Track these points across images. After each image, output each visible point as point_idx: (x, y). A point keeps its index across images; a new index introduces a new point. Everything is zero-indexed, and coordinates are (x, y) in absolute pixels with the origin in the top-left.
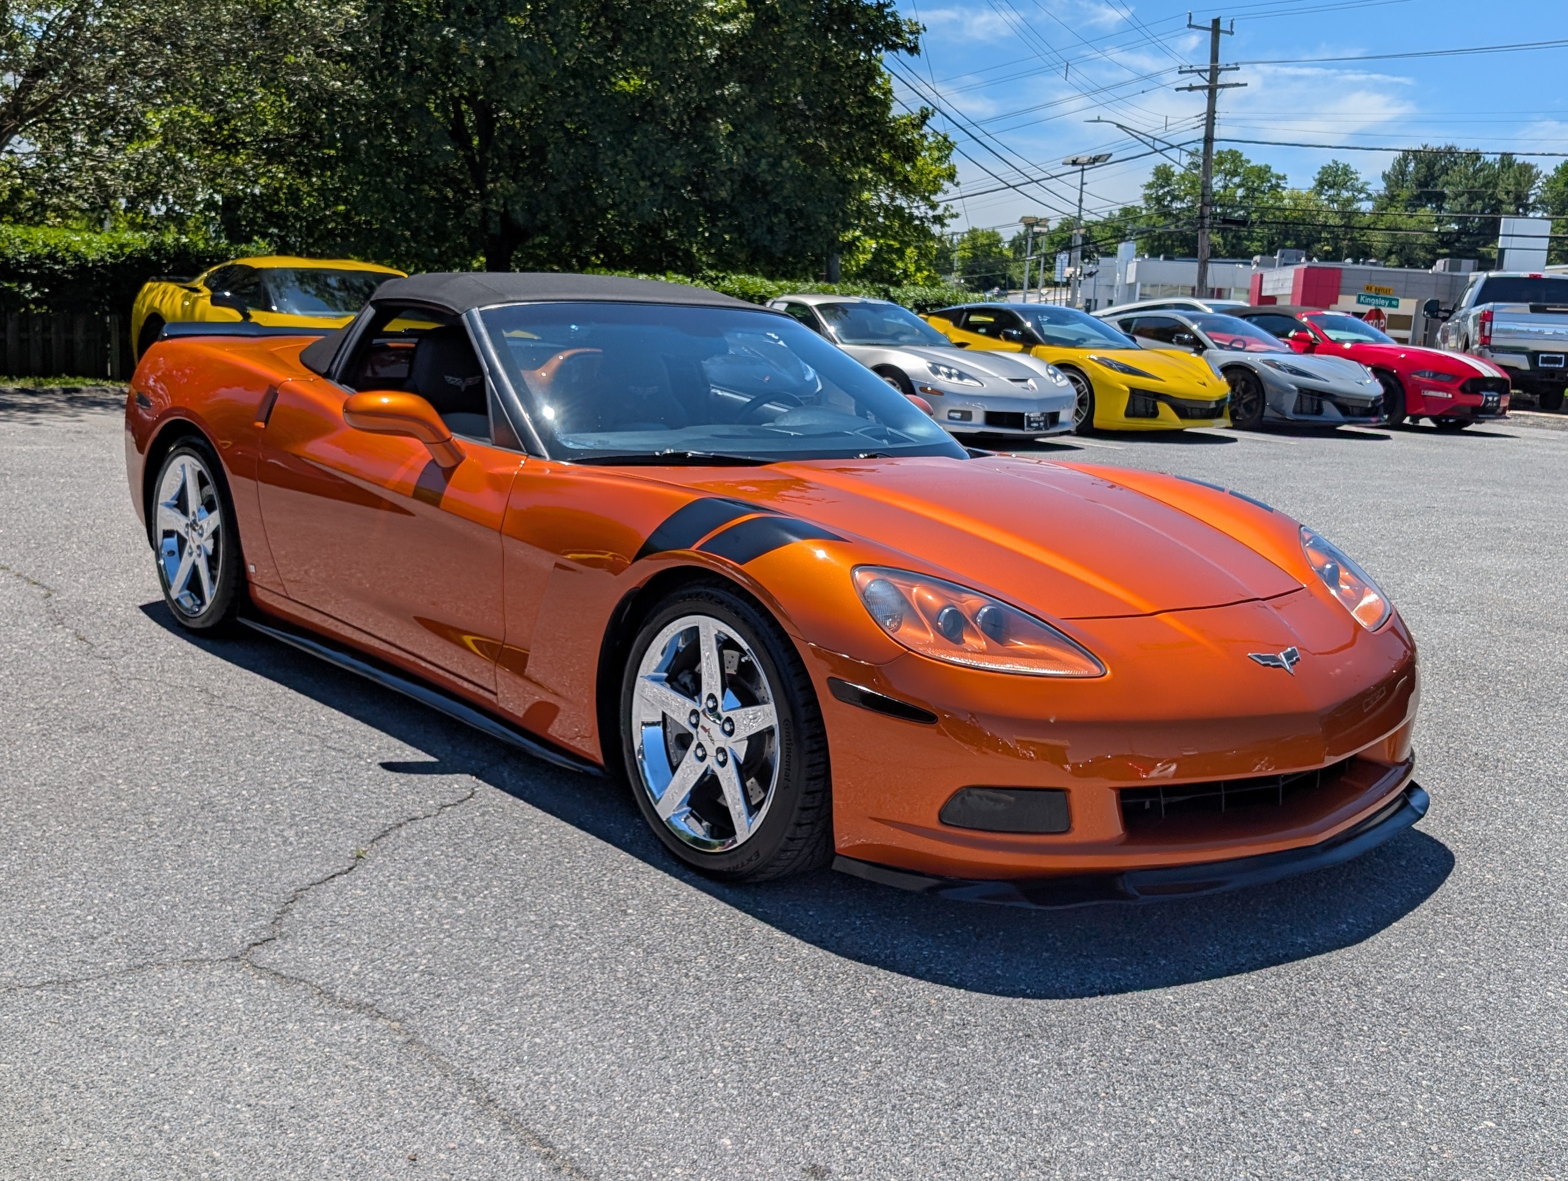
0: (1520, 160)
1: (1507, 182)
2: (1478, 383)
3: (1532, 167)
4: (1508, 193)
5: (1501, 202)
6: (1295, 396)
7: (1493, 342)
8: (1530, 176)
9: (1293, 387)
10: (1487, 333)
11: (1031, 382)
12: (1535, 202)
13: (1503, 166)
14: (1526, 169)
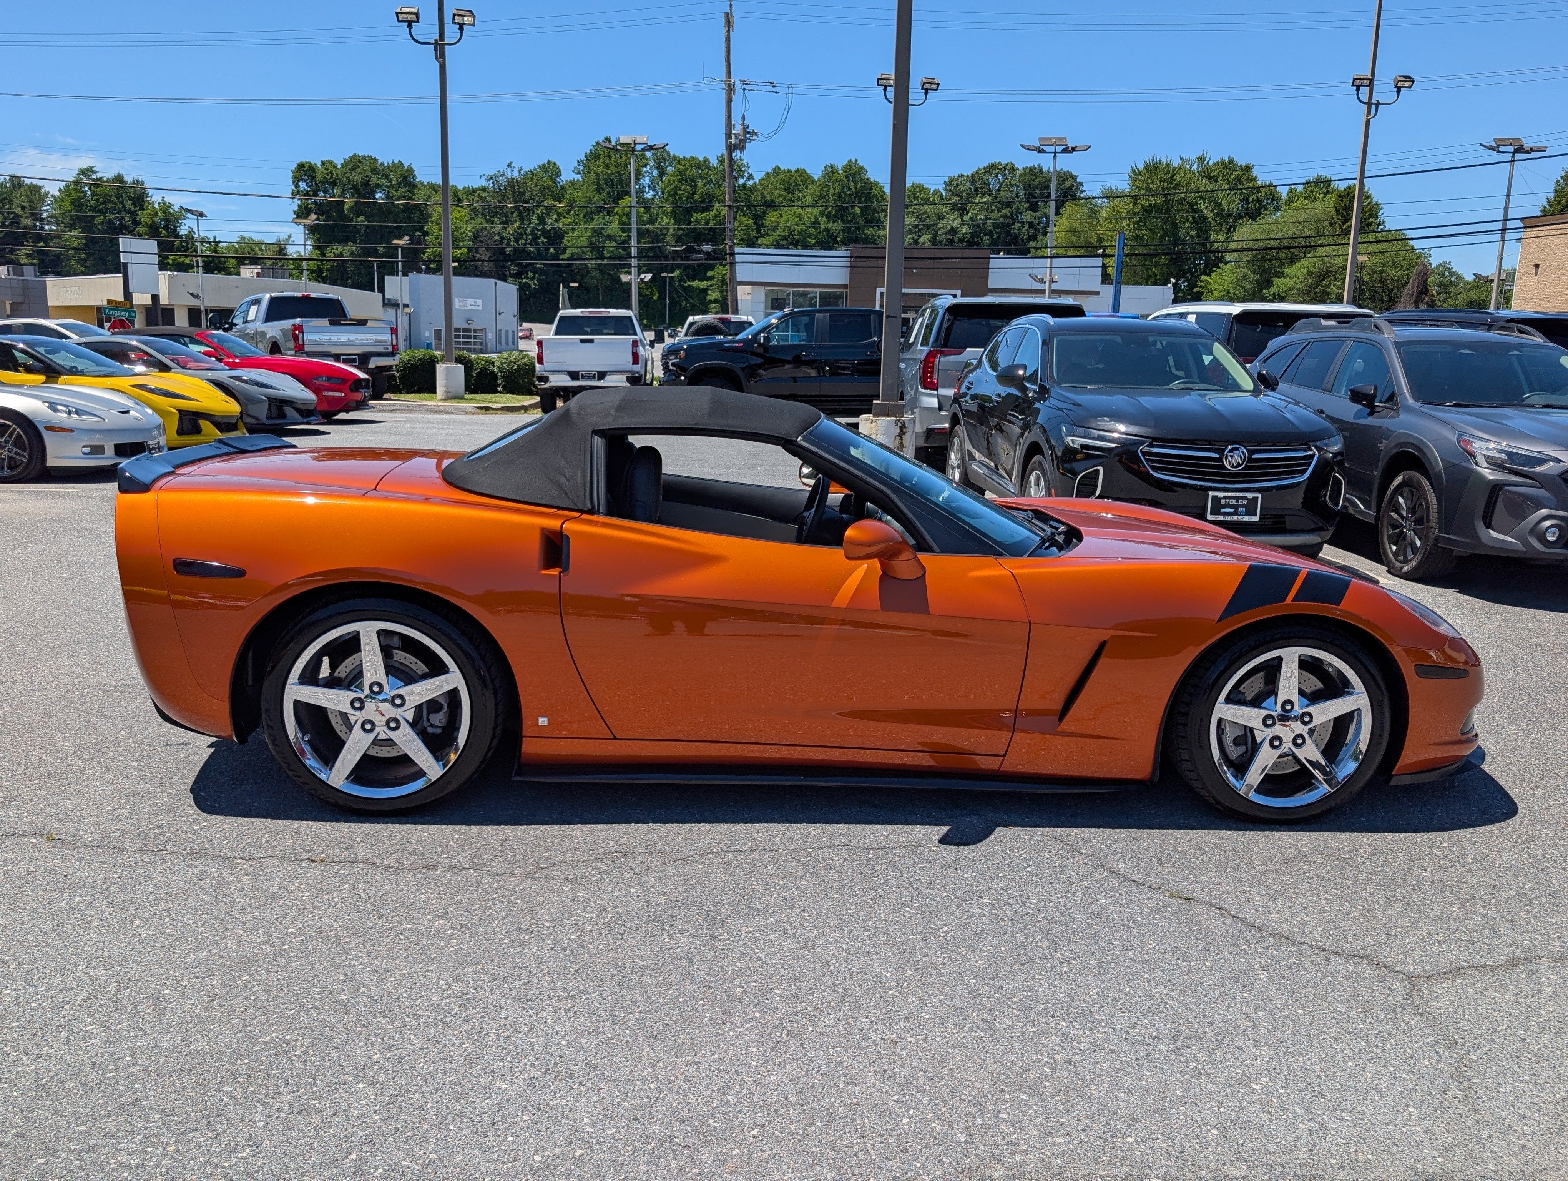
0: (28, 181)
1: (20, 198)
2: (358, 384)
3: (40, 188)
4: (23, 208)
5: (18, 216)
6: (267, 403)
7: (306, 349)
8: (40, 195)
9: (264, 398)
10: (301, 342)
11: (132, 413)
12: (48, 217)
13: (14, 186)
14: (35, 189)
